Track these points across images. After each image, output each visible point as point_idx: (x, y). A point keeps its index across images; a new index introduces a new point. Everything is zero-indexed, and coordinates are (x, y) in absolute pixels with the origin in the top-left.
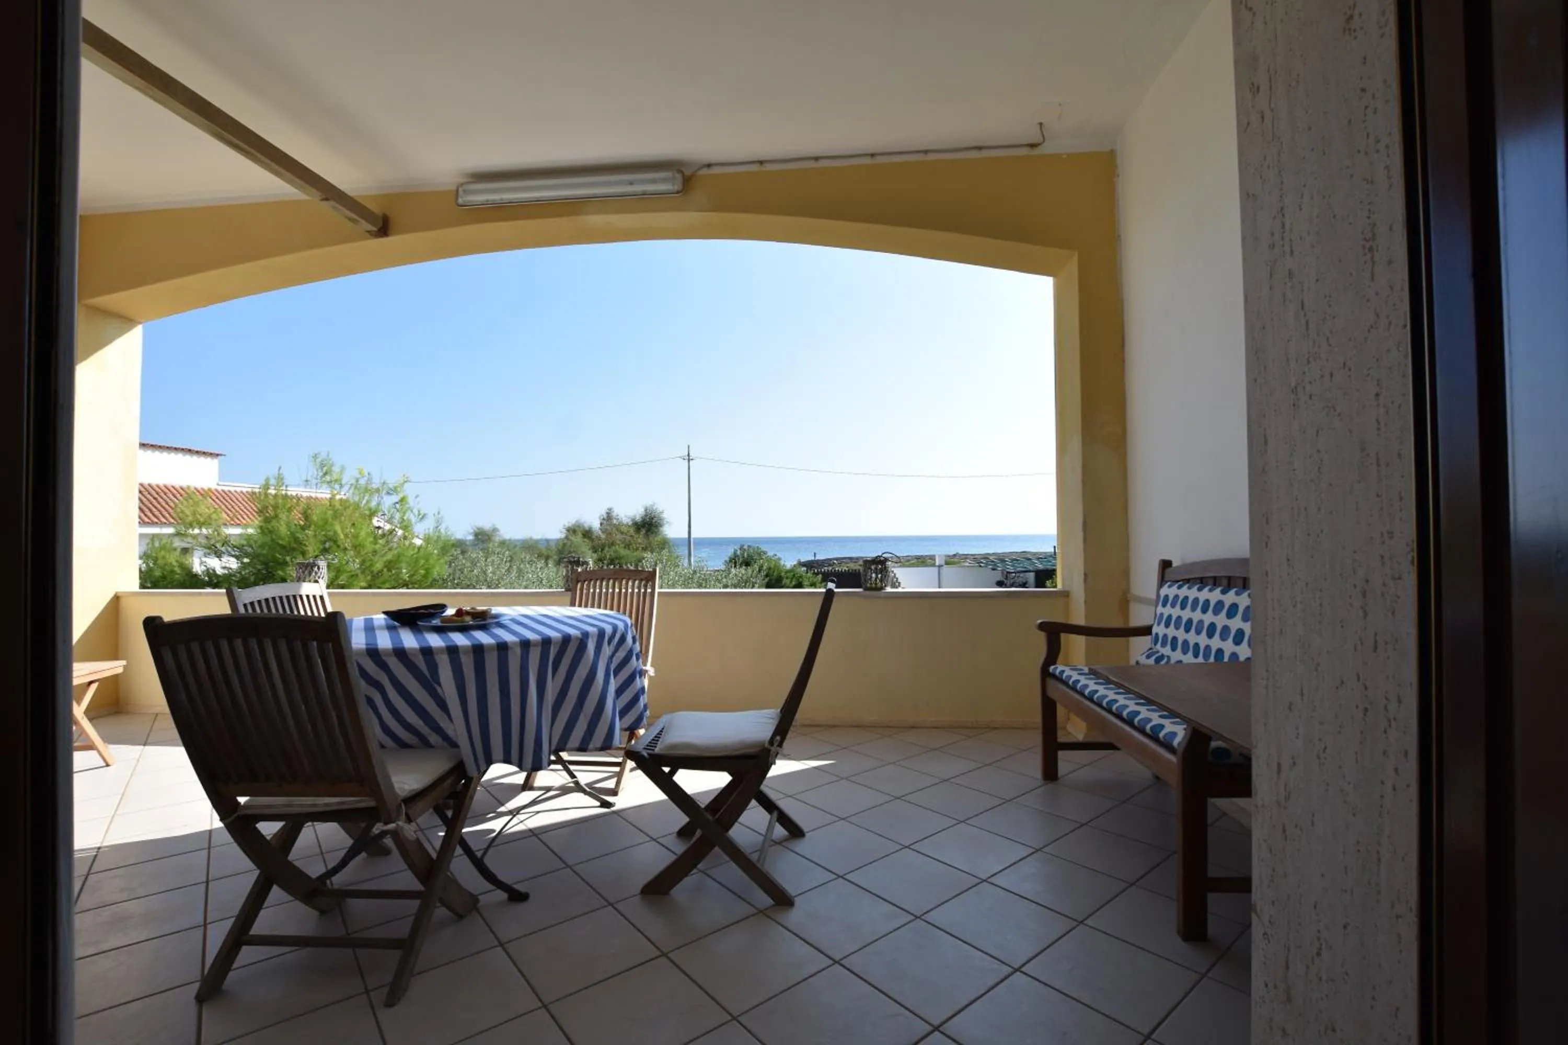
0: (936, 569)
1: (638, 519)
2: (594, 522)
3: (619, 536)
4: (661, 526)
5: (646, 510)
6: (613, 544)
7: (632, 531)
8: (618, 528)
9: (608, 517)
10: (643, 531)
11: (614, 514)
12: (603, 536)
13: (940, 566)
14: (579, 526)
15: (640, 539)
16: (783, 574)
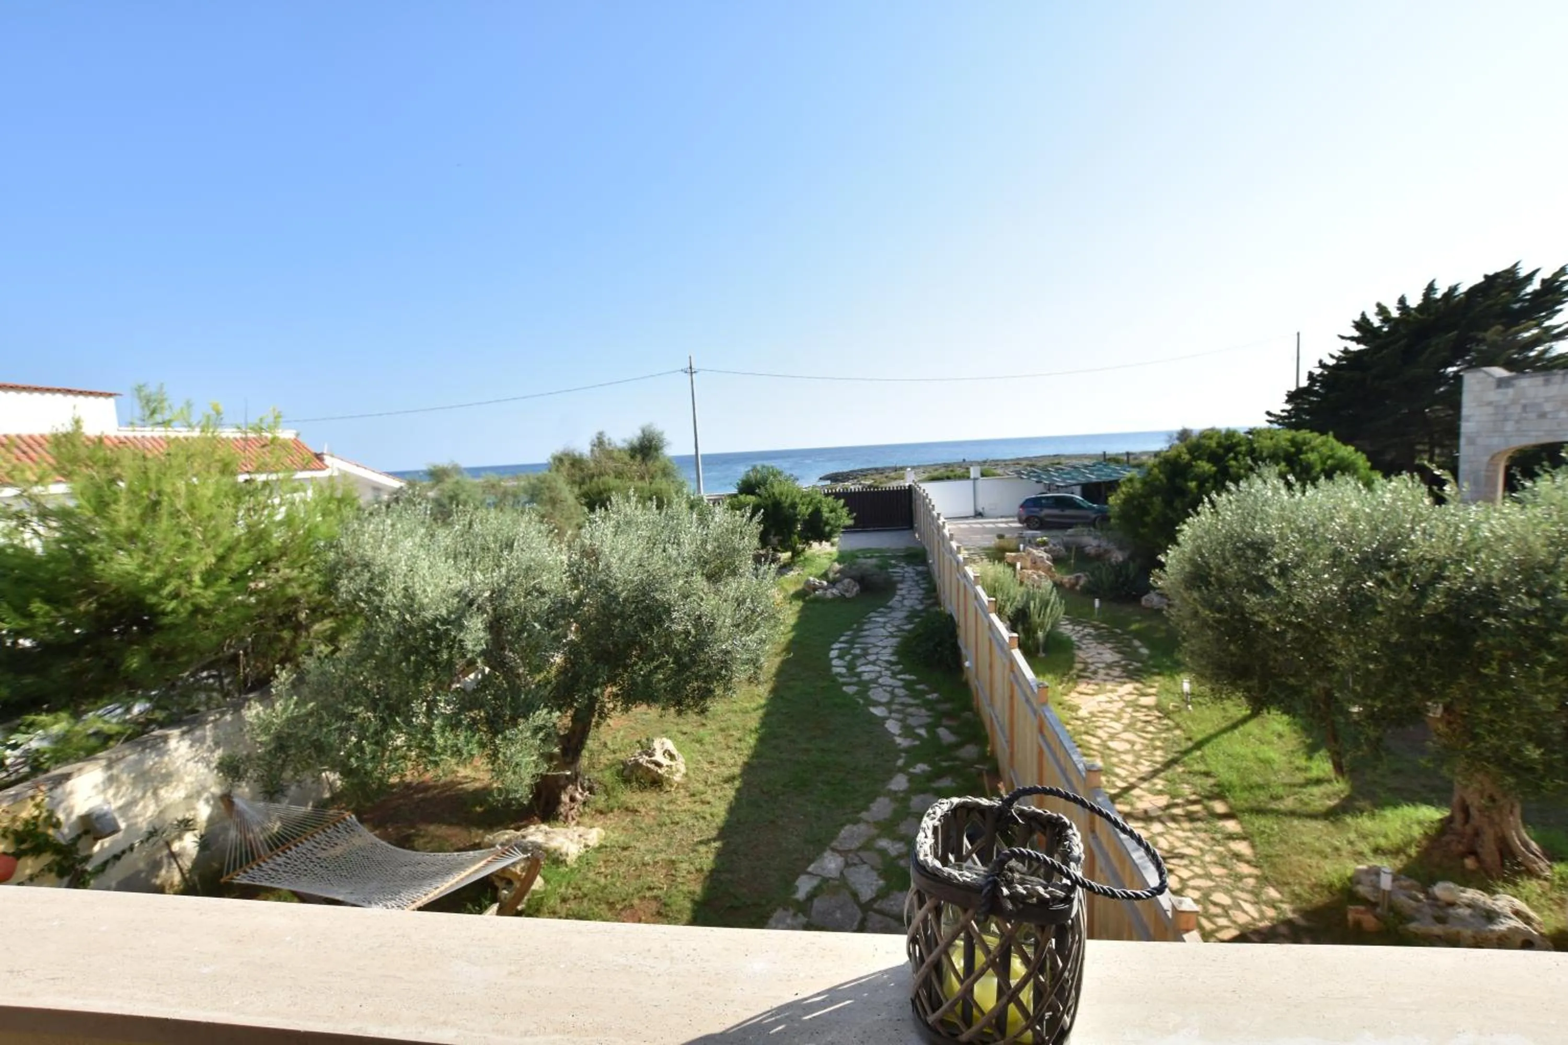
0: (970, 483)
1: (636, 442)
2: (583, 447)
3: (611, 464)
4: (661, 448)
5: (643, 431)
6: (601, 474)
7: (627, 458)
8: (609, 455)
9: (599, 442)
10: (639, 457)
11: (606, 439)
12: (592, 465)
13: (975, 479)
14: (567, 455)
15: (636, 466)
16: (797, 500)
